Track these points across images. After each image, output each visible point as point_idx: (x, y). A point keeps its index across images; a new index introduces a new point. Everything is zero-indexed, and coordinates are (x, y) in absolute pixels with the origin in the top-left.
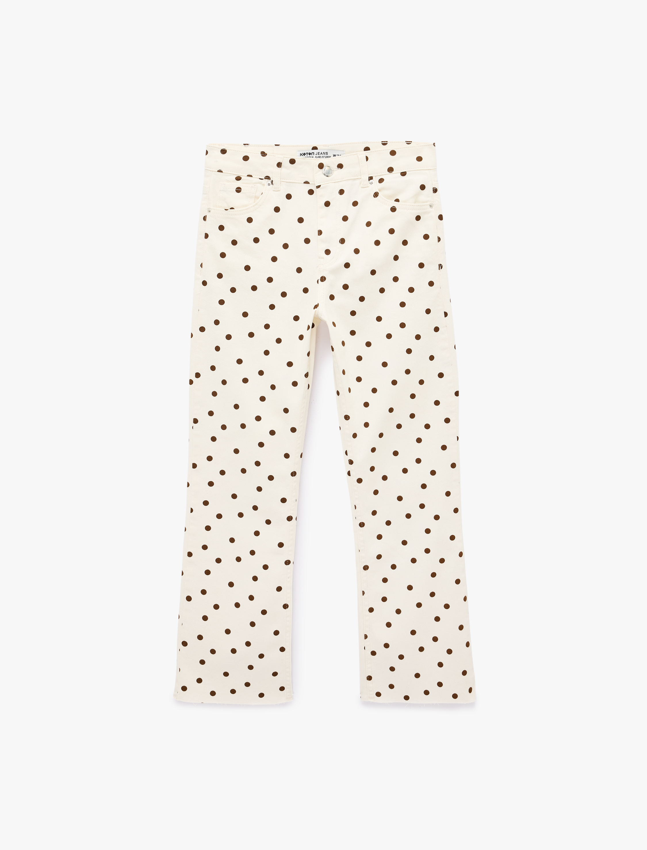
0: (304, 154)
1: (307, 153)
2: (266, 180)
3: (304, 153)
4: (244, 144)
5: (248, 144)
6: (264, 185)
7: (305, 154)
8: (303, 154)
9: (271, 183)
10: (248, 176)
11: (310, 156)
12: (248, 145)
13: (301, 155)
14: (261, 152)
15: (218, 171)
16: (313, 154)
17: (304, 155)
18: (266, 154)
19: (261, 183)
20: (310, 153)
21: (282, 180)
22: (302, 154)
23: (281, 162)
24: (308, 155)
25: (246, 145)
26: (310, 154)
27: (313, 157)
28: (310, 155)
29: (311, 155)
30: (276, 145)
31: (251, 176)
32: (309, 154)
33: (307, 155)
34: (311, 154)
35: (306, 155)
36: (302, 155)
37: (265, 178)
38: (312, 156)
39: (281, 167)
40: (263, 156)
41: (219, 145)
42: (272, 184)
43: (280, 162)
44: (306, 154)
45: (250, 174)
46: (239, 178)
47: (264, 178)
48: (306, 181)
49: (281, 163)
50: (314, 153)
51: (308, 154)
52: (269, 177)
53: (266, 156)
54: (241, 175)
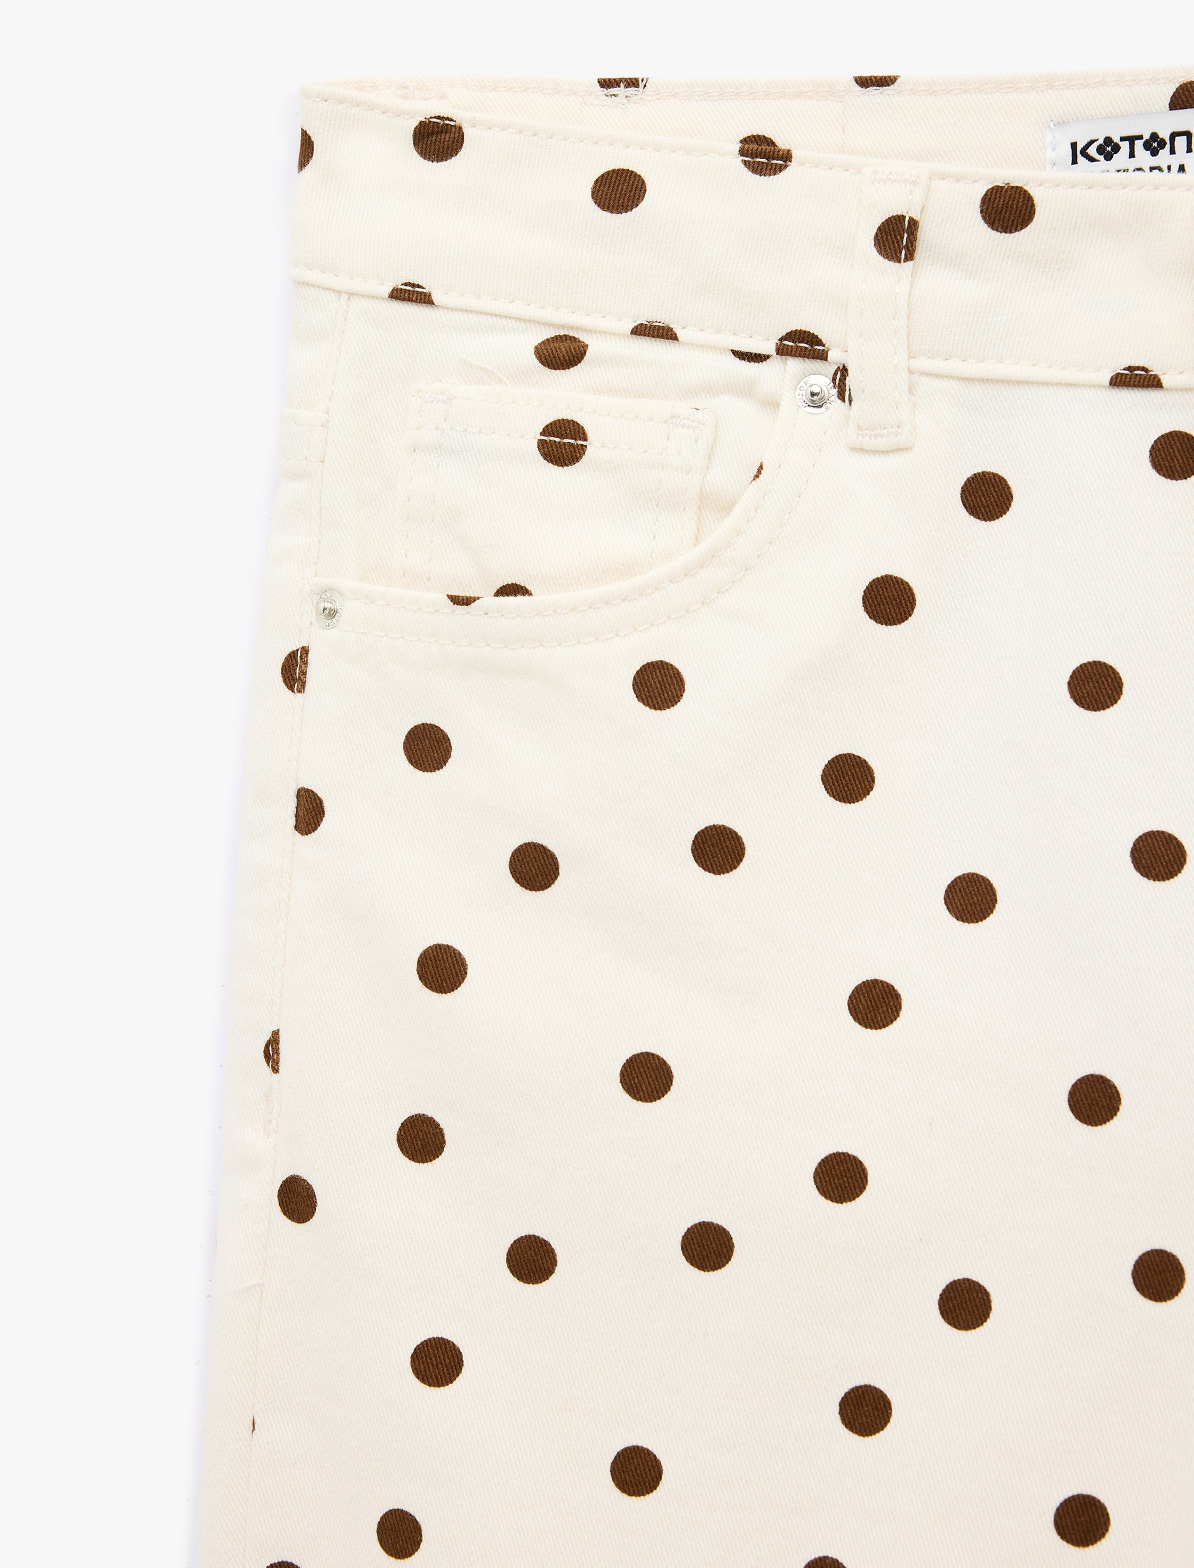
0: (1108, 149)
1: (1131, 140)
2: (794, 364)
3: (1108, 141)
4: (606, 84)
5: (633, 83)
6: (772, 404)
7: (1116, 148)
8: (1100, 150)
9: (835, 391)
10: (642, 331)
11: (1155, 161)
12: (632, 90)
13: (1078, 153)
14: (745, 141)
15: (398, 295)
16: (1181, 142)
17: (1108, 157)
18: (787, 157)
19: (746, 390)
20: (1154, 136)
21: (922, 363)
22: (1092, 151)
23: (910, 212)
24: (1144, 158)
25: (621, 90)
26: (1154, 144)
27: (1182, 169)
28: (1154, 153)
29: (1164, 156)
30: (864, 82)
31: (665, 333)
32: (1147, 146)
33: (1132, 155)
34: (1162, 144)
35: (1121, 157)
36: (1084, 153)
37: (782, 351)
38: (1175, 161)
39: (910, 257)
40: (758, 170)
41: (406, 88)
42: (841, 396)
43: (901, 218)
44: (1125, 146)
45: (660, 317)
46: (563, 347)
47: (768, 348)
48: (1129, 368)
49: (914, 223)
50: (1188, 134)
51: (1139, 144)
52: (813, 339)
53: (781, 168)
54: (577, 329)
